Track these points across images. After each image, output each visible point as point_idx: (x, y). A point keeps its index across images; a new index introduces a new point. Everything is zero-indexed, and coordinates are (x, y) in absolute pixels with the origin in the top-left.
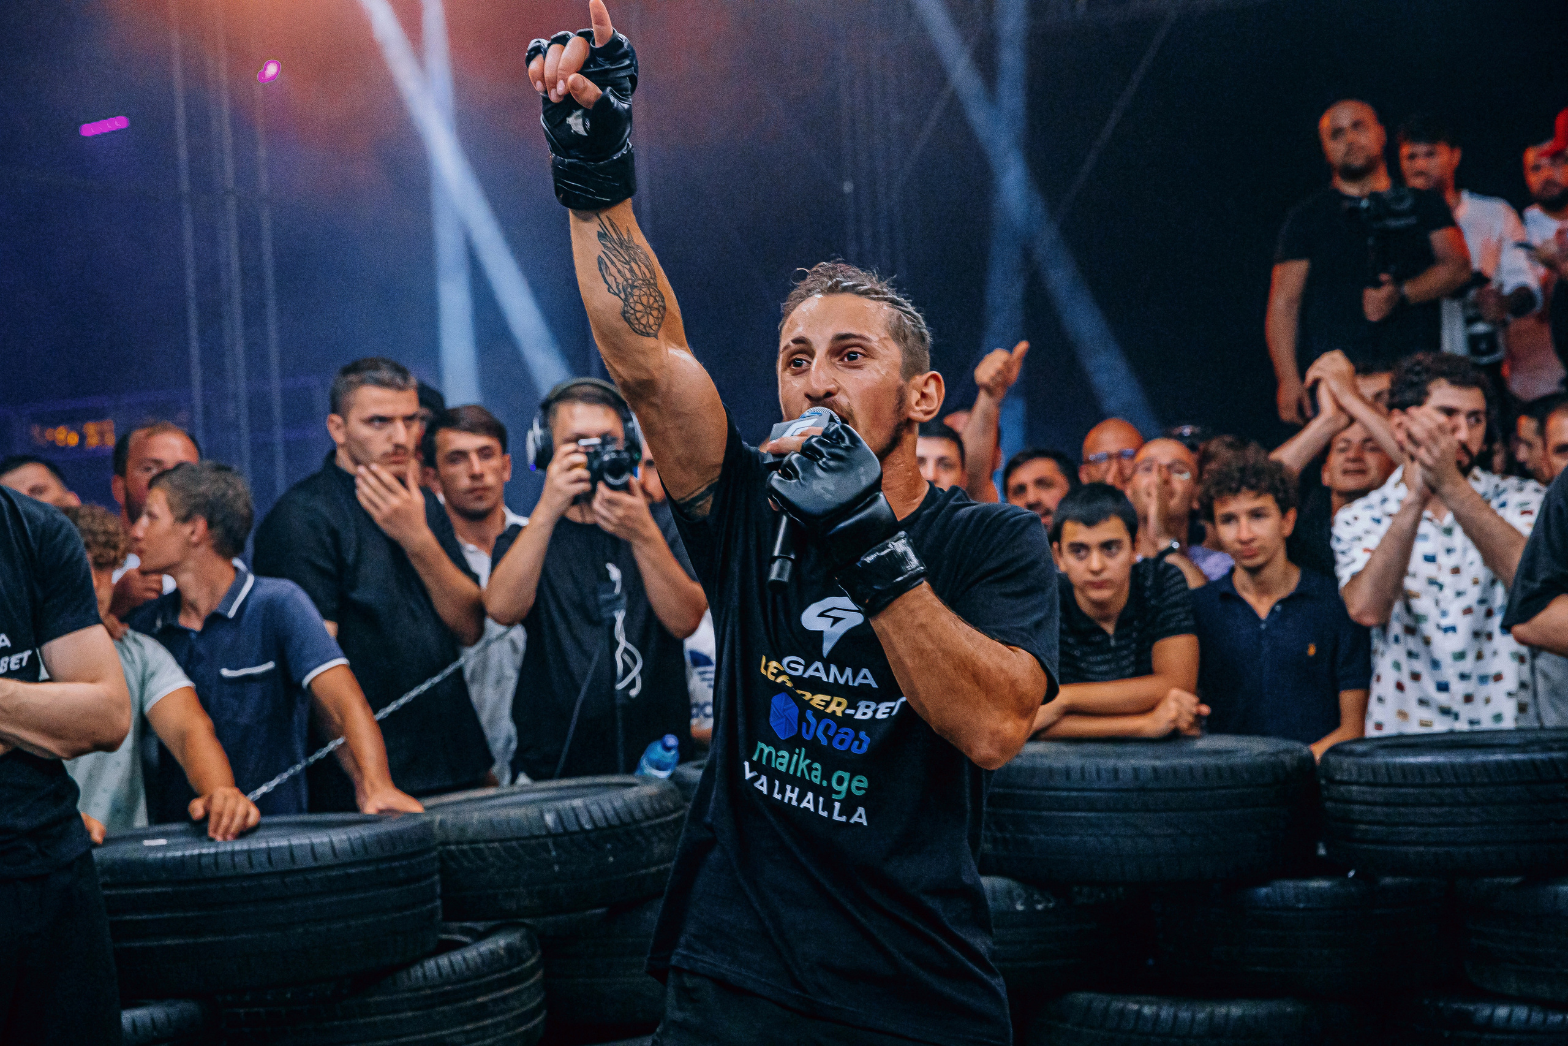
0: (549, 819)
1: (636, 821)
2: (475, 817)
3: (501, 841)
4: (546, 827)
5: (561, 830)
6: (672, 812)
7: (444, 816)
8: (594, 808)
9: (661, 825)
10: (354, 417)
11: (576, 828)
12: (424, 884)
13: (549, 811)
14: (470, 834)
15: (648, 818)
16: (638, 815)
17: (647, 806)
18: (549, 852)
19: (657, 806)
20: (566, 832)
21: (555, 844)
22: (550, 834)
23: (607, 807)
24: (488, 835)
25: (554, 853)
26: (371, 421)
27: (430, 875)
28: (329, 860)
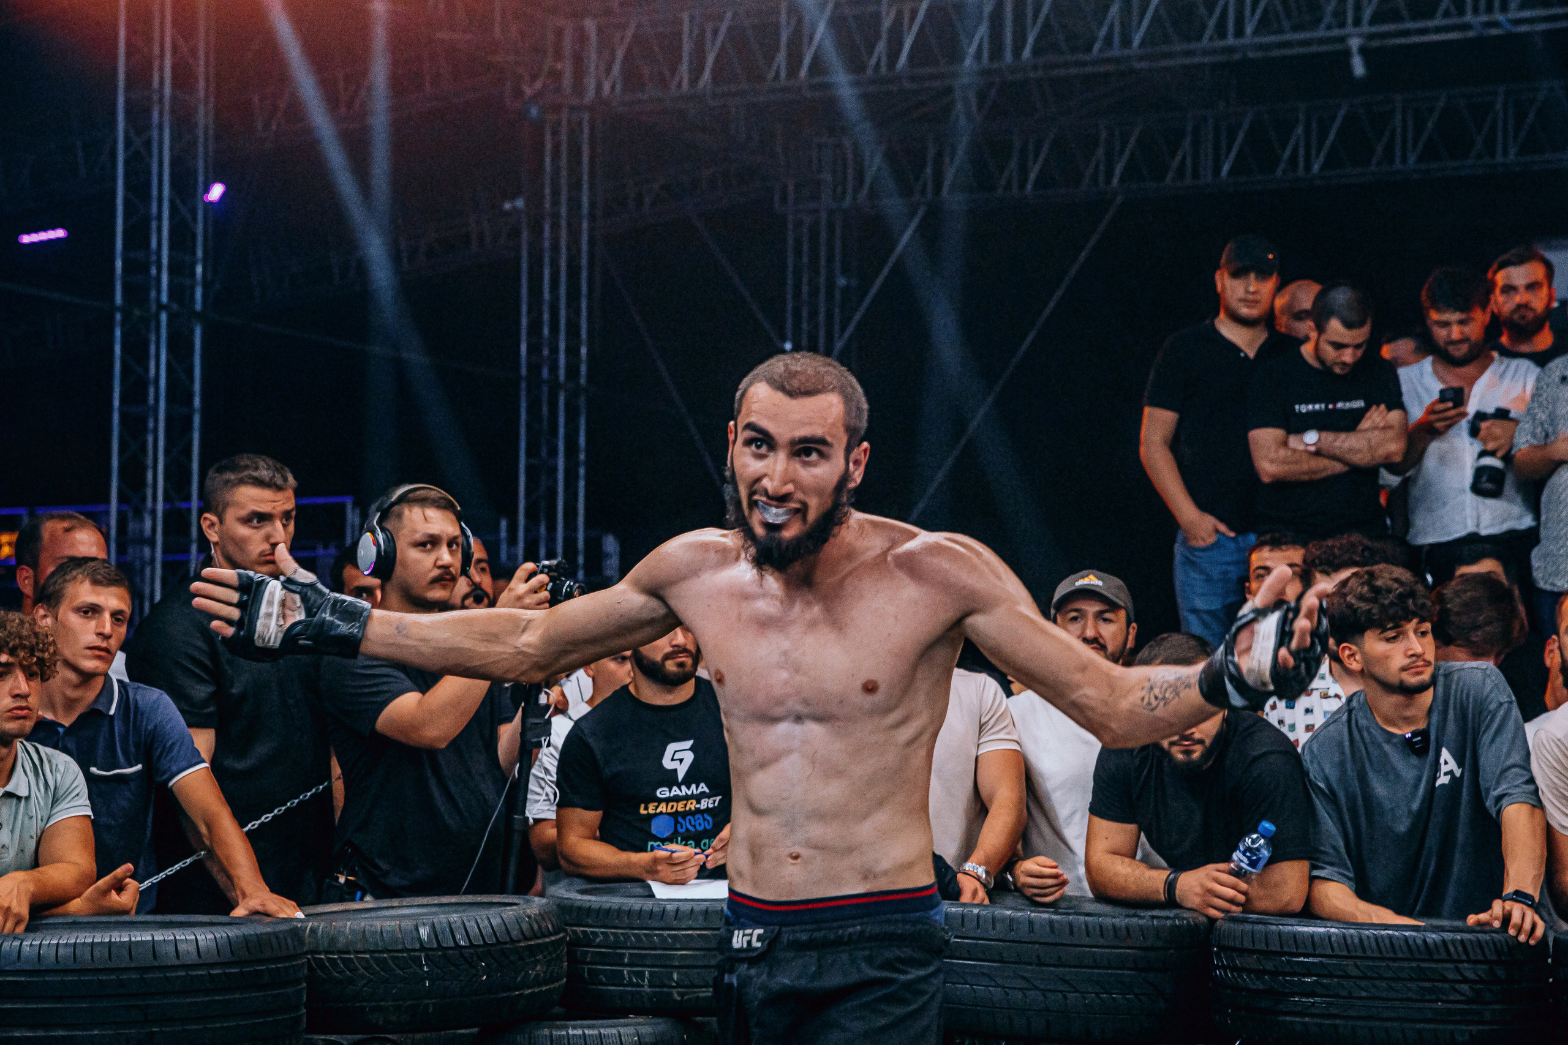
0: (424, 932)
1: (512, 941)
2: (348, 925)
3: (372, 952)
4: (419, 939)
5: (435, 945)
6: (551, 934)
7: (316, 924)
8: (471, 925)
9: (538, 945)
10: (231, 515)
11: (452, 944)
12: (290, 990)
13: (424, 924)
14: (342, 942)
15: (526, 939)
16: (515, 933)
17: (525, 926)
18: (422, 966)
19: (536, 927)
20: (440, 947)
21: (427, 958)
22: (423, 948)
23: (484, 924)
24: (359, 947)
25: (426, 969)
26: (246, 521)
27: (298, 981)
28: (193, 958)
